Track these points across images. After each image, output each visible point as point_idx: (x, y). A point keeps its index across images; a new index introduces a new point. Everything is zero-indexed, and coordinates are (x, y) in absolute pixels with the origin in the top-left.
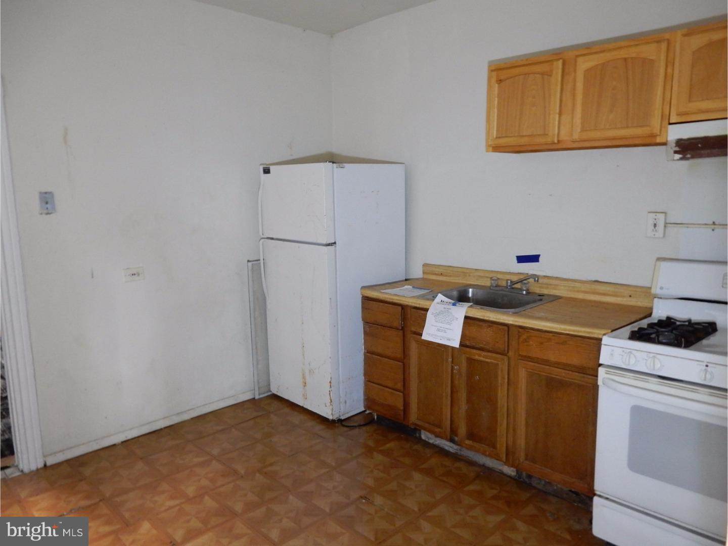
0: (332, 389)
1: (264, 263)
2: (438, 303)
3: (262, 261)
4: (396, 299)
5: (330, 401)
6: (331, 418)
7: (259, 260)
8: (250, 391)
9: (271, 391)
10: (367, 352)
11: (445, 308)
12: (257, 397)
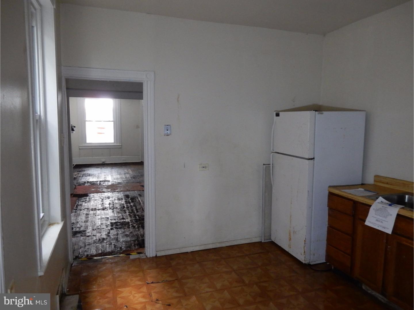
0: (305, 245)
1: (272, 166)
2: (379, 203)
3: (271, 165)
4: (350, 196)
5: (303, 252)
6: (304, 262)
7: (270, 164)
8: (259, 237)
9: (271, 239)
10: (329, 227)
11: (383, 207)
12: (263, 241)
